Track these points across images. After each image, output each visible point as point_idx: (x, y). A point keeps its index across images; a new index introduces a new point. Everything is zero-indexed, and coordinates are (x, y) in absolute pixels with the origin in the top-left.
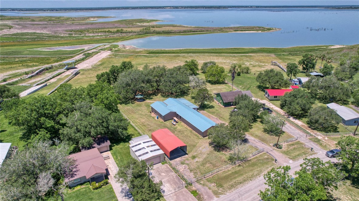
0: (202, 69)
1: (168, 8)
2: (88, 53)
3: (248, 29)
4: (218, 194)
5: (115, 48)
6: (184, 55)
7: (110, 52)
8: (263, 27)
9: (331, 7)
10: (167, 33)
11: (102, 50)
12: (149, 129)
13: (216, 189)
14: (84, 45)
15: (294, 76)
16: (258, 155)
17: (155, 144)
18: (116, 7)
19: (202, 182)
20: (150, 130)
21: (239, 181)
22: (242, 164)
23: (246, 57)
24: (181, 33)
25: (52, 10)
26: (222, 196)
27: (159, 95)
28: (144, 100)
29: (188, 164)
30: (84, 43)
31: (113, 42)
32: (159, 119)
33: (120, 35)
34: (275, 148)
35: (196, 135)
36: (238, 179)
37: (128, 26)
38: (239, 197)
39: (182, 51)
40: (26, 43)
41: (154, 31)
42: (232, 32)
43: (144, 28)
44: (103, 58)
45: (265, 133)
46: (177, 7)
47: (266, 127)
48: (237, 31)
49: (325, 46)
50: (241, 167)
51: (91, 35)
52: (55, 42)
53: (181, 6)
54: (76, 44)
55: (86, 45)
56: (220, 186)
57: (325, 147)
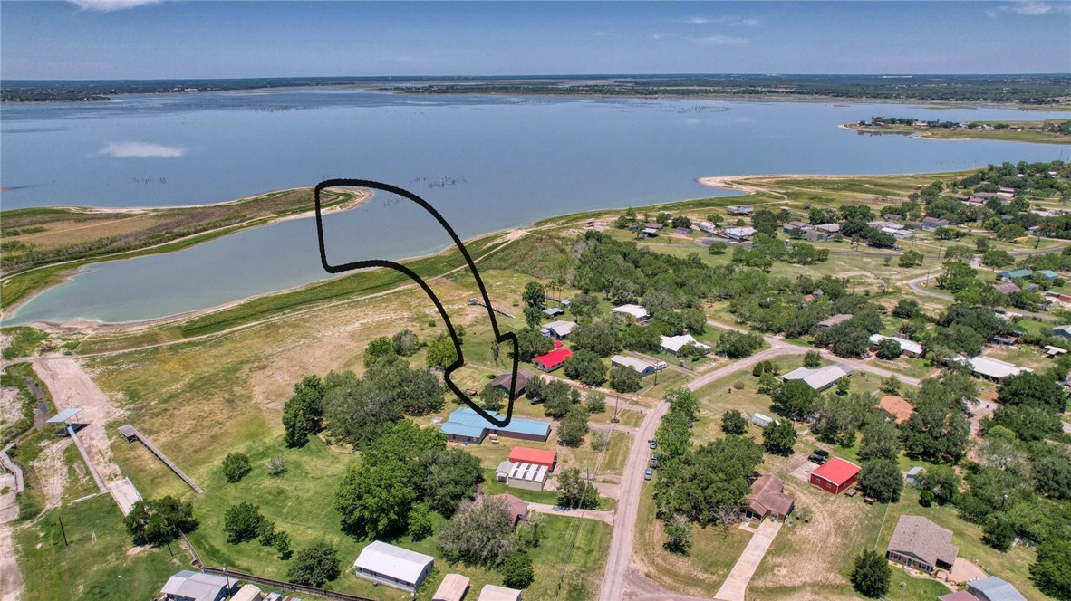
4: (621, 474)
5: (46, 340)
7: (56, 355)
11: (12, 355)
13: (615, 472)
15: (539, 325)
16: (609, 435)
22: (607, 447)
26: (624, 474)
32: (468, 444)
34: (615, 423)
35: (536, 443)
36: (619, 459)
45: (592, 413)
48: (284, 213)
50: (610, 450)
56: (614, 469)
57: (646, 406)
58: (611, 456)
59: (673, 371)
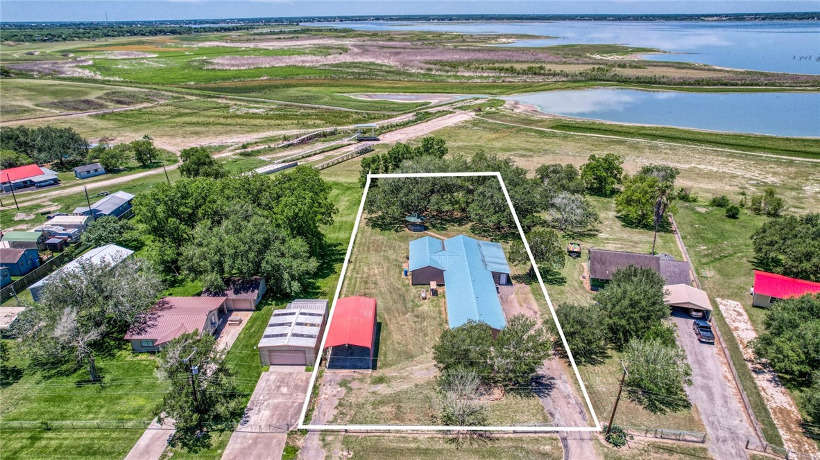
1: (711, 19)
2: (426, 112)
5: (492, 107)
7: (473, 114)
11: (460, 108)
14: (437, 94)
16: (532, 435)
17: (320, 323)
18: (577, 16)
19: (329, 438)
22: (465, 438)
25: (442, 20)
28: (426, 230)
29: (350, 390)
30: (439, 91)
33: (528, 80)
34: (600, 437)
40: (342, 82)
41: (615, 74)
44: (447, 125)
50: (454, 446)
51: (467, 74)
52: (390, 83)
53: (752, 15)
54: (423, 91)
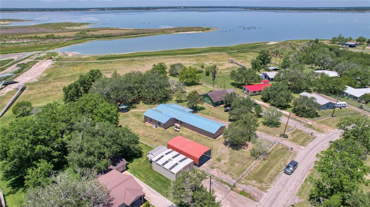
0: (170, 72)
1: (93, 10)
2: (23, 64)
3: (188, 30)
4: (265, 190)
5: (55, 56)
6: (139, 59)
7: (51, 60)
8: (201, 27)
9: (249, 8)
10: (107, 37)
11: (38, 59)
12: (154, 140)
13: (260, 185)
14: (10, 54)
15: (259, 71)
16: (273, 147)
17: (178, 153)
19: (243, 182)
20: (156, 141)
21: (274, 174)
22: (265, 157)
23: (201, 56)
24: (123, 36)
26: (269, 190)
27: (141, 102)
28: (128, 110)
29: (218, 168)
31: (48, 49)
32: (158, 127)
33: (54, 42)
34: (283, 138)
35: (206, 138)
36: (272, 172)
37: (58, 31)
38: (284, 188)
39: (135, 55)
42: (175, 33)
43: (79, 32)
44: (46, 68)
45: (265, 126)
46: (103, 9)
47: (264, 120)
48: (179, 31)
49: (263, 43)
50: (267, 161)
51: (14, 42)
55: (12, 54)
56: (261, 181)
57: (319, 130)
58: (265, 167)
59: (352, 110)
